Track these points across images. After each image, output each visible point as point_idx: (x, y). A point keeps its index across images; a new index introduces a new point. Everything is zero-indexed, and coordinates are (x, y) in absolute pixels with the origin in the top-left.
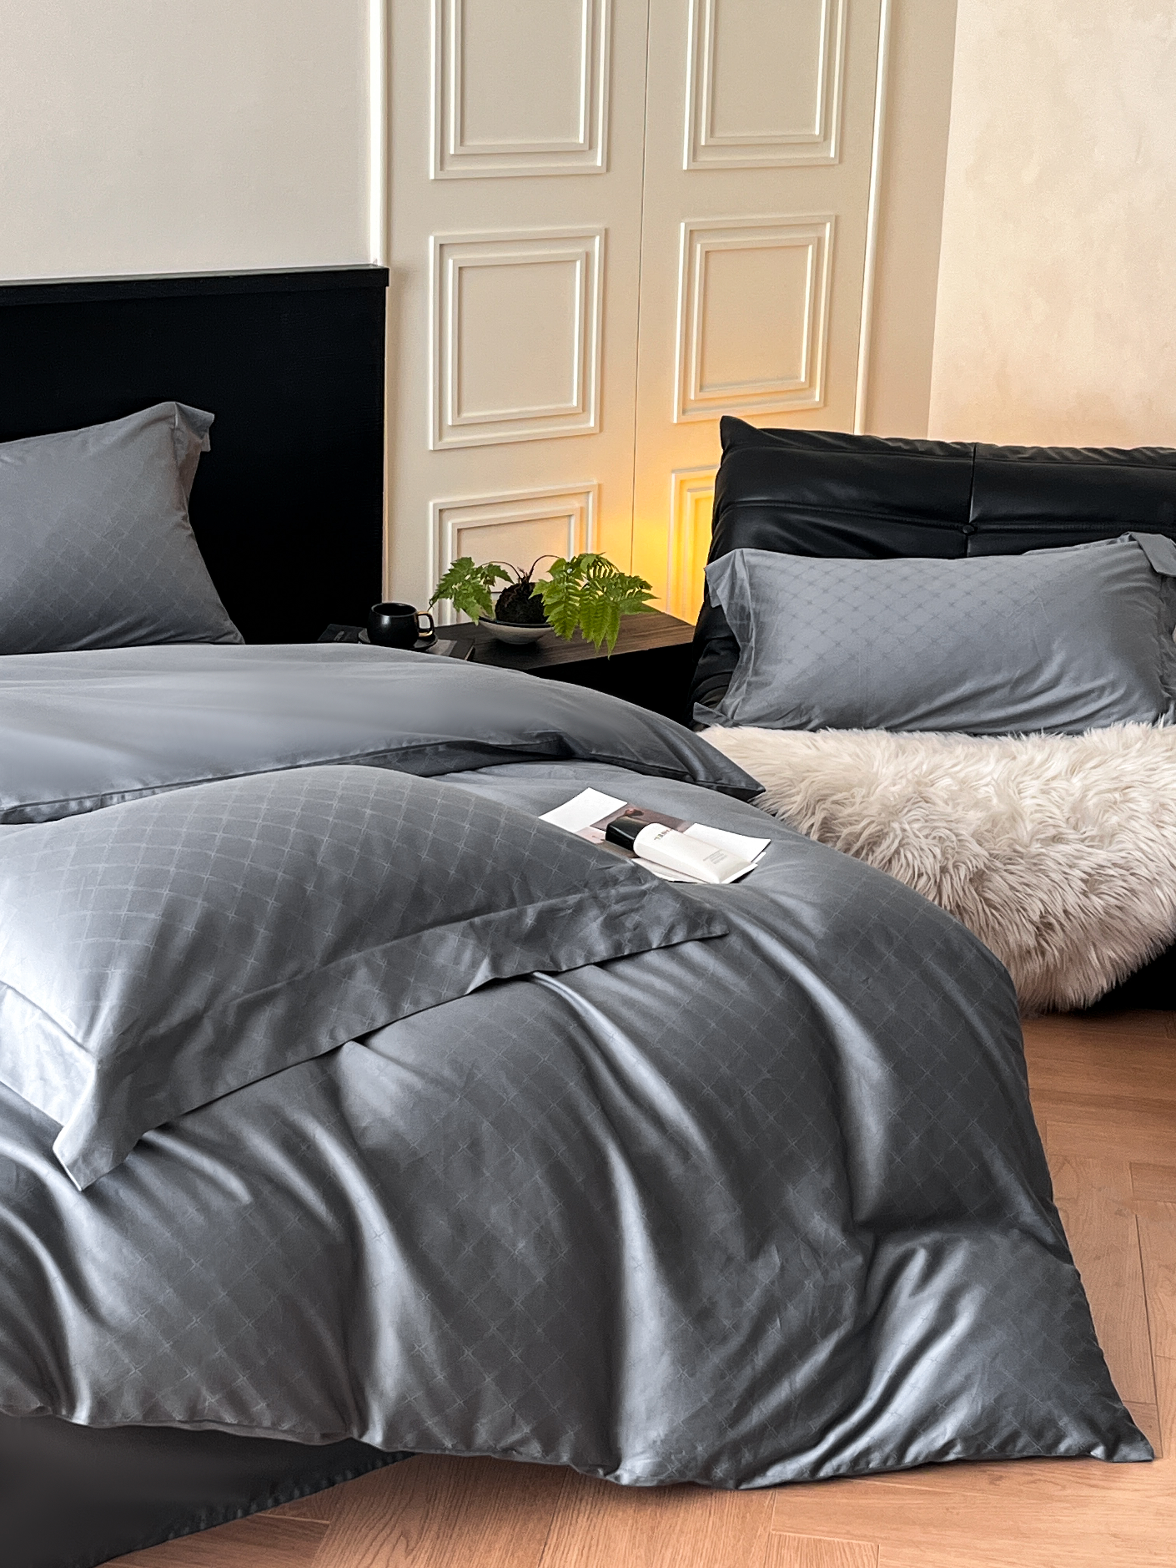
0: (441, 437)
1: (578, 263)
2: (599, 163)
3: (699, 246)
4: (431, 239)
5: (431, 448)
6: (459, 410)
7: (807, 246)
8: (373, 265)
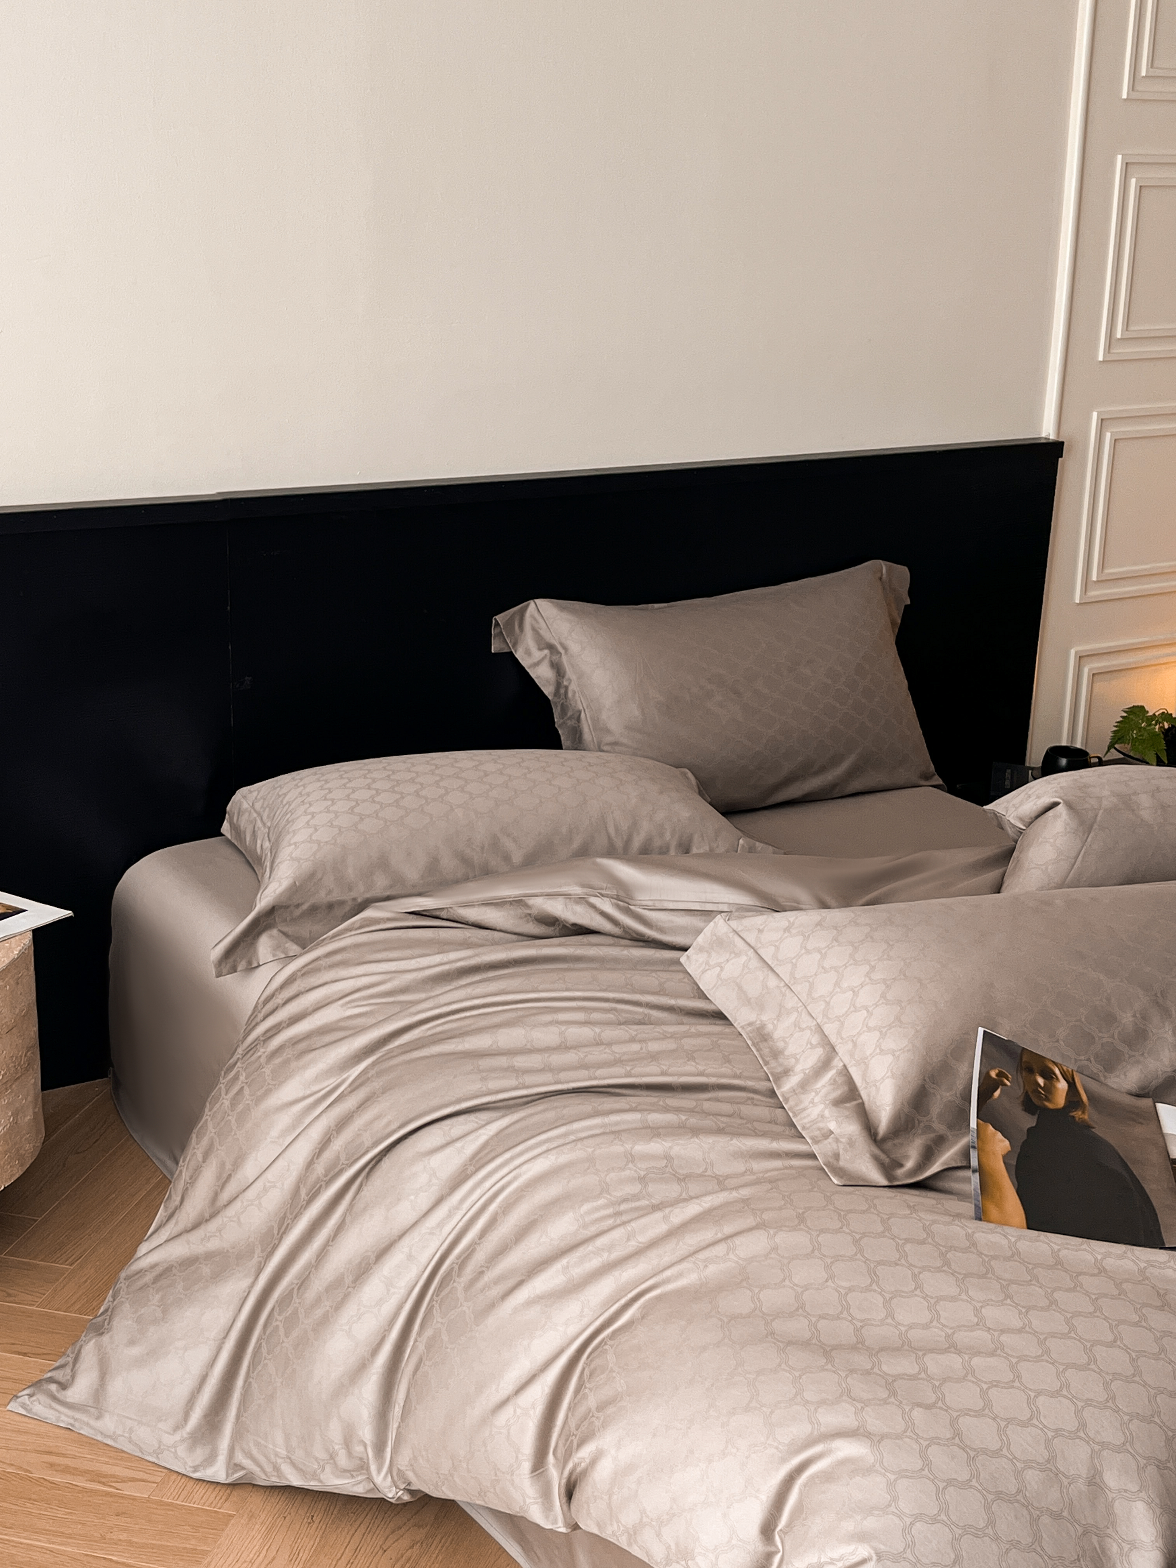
0: (1086, 592)
4: (1095, 415)
5: (1077, 601)
6: (1103, 568)
8: (1046, 438)
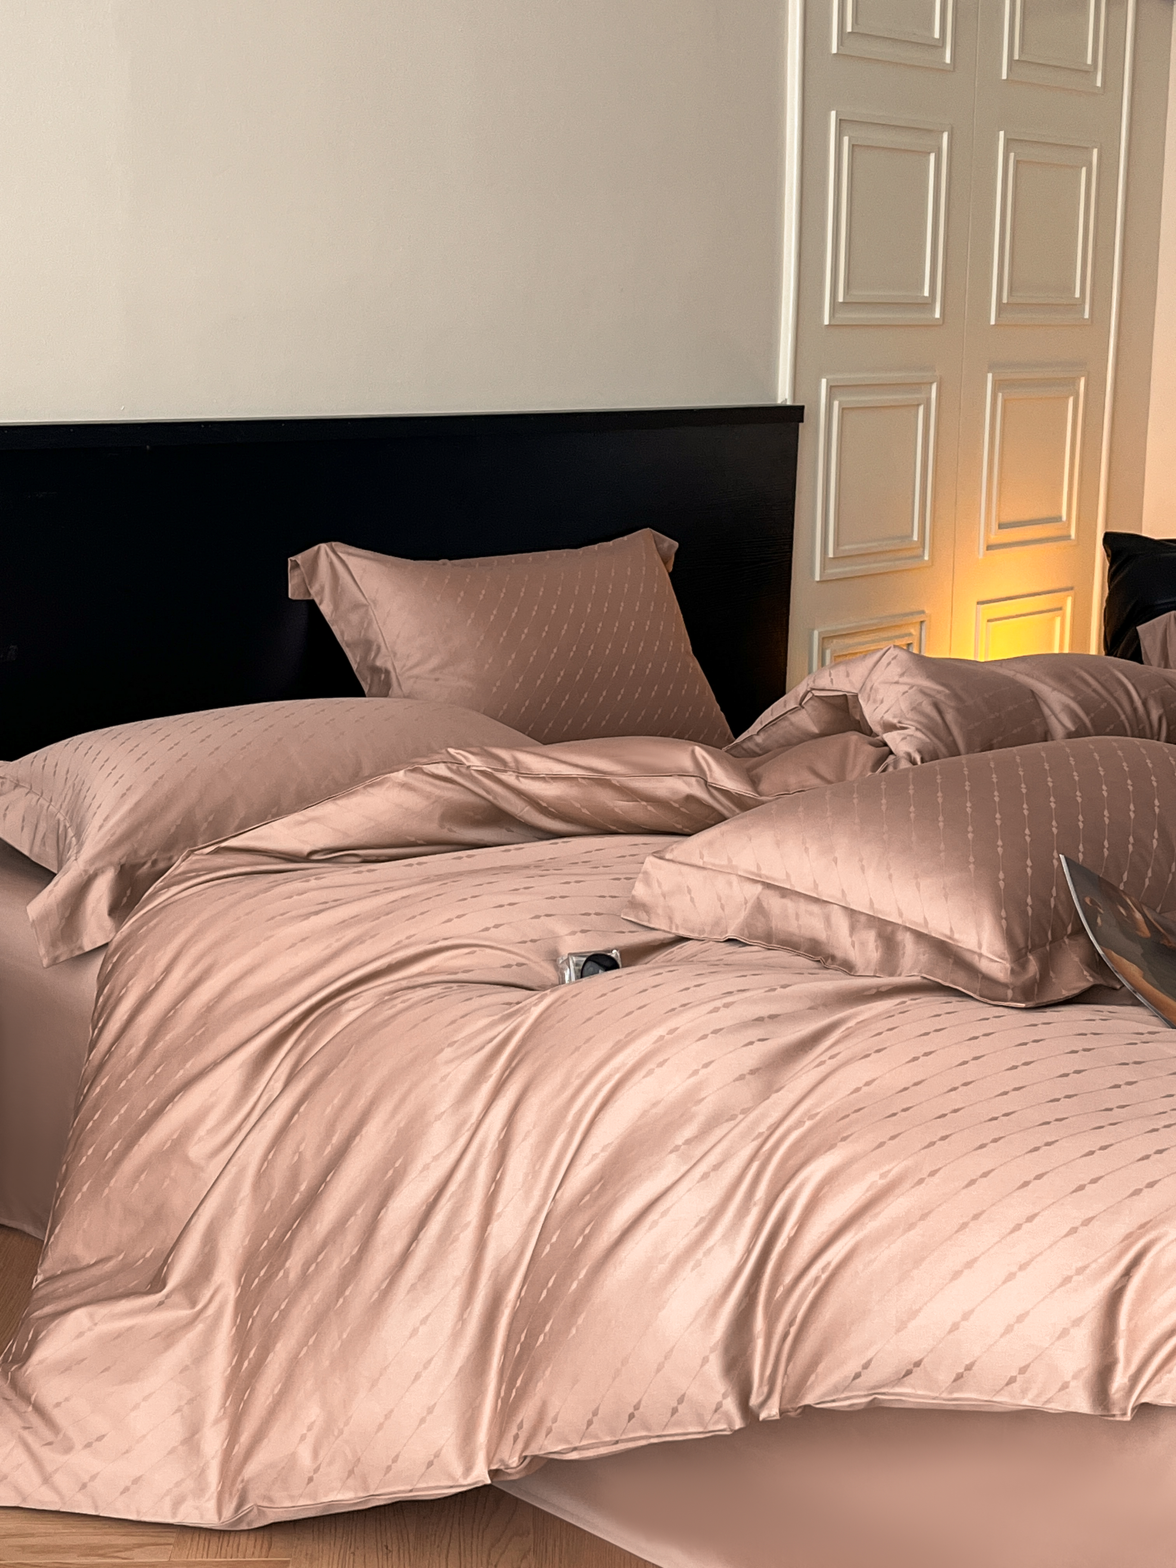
0: (824, 570)
1: (921, 409)
2: (937, 315)
3: (1000, 394)
4: (824, 382)
5: (817, 578)
6: (837, 544)
7: (1067, 398)
8: (783, 404)
